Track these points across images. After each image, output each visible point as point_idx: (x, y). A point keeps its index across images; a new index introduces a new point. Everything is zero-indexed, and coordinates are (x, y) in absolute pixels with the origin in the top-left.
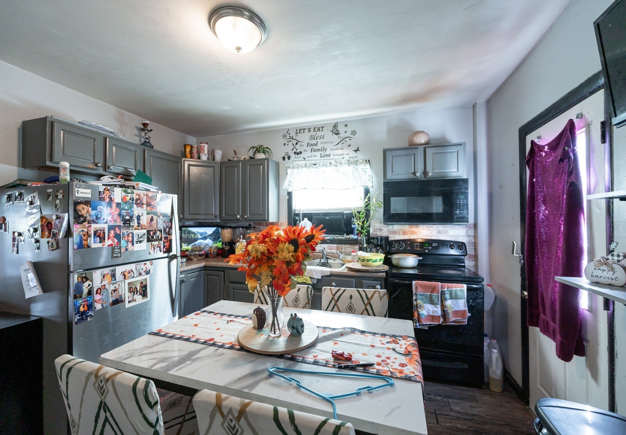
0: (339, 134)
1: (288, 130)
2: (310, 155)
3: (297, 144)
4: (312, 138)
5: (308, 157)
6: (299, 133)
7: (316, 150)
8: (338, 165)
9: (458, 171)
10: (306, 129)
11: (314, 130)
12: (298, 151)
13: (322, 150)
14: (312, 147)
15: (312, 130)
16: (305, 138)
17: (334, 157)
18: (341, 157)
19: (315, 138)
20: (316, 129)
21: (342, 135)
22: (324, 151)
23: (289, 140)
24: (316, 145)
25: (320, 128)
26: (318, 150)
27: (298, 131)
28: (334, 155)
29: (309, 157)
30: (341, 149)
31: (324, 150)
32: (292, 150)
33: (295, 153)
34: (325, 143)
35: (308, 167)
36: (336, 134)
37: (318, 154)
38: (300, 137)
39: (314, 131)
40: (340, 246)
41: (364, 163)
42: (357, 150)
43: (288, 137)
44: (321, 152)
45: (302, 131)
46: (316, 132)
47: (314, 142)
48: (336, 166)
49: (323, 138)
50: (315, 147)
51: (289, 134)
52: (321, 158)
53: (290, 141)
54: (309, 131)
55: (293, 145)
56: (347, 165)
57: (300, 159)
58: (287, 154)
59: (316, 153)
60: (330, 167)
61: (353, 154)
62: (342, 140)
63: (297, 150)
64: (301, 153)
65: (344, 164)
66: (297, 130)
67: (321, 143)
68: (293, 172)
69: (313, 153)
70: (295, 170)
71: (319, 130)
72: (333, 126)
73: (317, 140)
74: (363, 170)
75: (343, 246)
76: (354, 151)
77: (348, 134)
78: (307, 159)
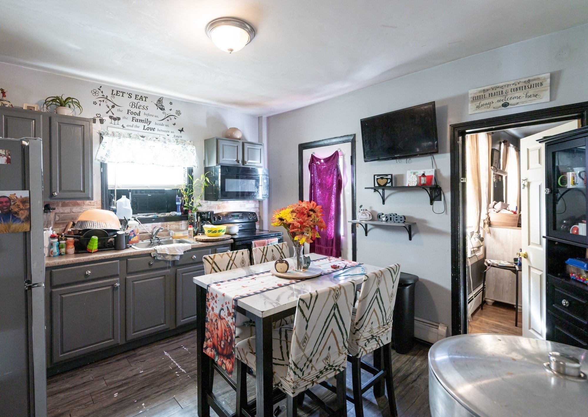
0: (164, 110)
1: (101, 87)
2: (132, 125)
3: (113, 107)
4: (133, 106)
5: (128, 126)
6: (117, 95)
7: (139, 120)
8: (167, 142)
9: (261, 163)
10: (126, 93)
11: (136, 97)
12: (115, 116)
13: (146, 122)
14: (133, 116)
15: (133, 96)
16: (124, 103)
17: (159, 133)
18: (166, 134)
19: (138, 107)
20: (139, 98)
21: (167, 111)
22: (148, 124)
23: (102, 99)
24: (139, 114)
25: (143, 97)
26: (141, 121)
27: (115, 92)
28: (158, 130)
29: (130, 126)
30: (166, 126)
31: (148, 122)
32: (107, 113)
33: (111, 117)
34: (148, 115)
35: (133, 138)
36: (161, 109)
37: (141, 125)
38: (117, 100)
39: (136, 99)
40: (165, 223)
41: (191, 145)
42: (181, 130)
43: (100, 95)
44: (144, 124)
45: (121, 94)
46: (138, 101)
47: (137, 111)
48: (165, 142)
49: (147, 109)
50: (137, 117)
51: (102, 92)
52: (144, 131)
53: (103, 101)
54: (130, 97)
55: (108, 107)
56: (175, 143)
57: (117, 126)
58: (99, 116)
59: (138, 124)
60: (158, 142)
61: (178, 133)
62: (167, 117)
63: (113, 114)
64: (119, 119)
65: (173, 142)
66: (113, 90)
67: (145, 114)
68: (113, 140)
69: (135, 123)
70: (115, 138)
71: (142, 99)
72: (157, 99)
73: (140, 110)
74: (192, 151)
75: (168, 223)
76: (179, 130)
77: (173, 113)
78: (126, 128)
